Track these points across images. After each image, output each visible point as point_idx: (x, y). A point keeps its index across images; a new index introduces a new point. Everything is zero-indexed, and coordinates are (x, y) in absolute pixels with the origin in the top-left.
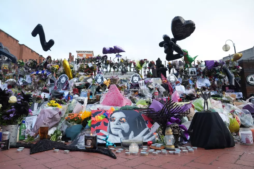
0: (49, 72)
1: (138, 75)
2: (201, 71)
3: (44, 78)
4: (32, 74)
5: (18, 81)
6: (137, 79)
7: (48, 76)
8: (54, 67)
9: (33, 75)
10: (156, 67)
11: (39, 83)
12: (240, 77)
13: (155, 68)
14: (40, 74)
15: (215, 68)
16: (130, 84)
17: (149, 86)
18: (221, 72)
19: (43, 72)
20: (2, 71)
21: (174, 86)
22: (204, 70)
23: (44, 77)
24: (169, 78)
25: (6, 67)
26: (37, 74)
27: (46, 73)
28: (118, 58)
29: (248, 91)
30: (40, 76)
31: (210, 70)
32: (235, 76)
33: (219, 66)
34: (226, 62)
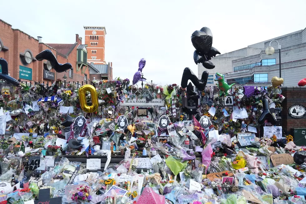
0: (60, 99)
1: (167, 117)
2: (239, 100)
3: (54, 107)
4: (40, 102)
5: (24, 109)
6: (166, 123)
7: (59, 104)
8: (65, 94)
9: (42, 103)
10: (187, 94)
11: (49, 111)
12: (281, 108)
13: (185, 97)
14: (49, 101)
15: (255, 97)
16: (158, 129)
17: (179, 132)
18: (261, 101)
19: (53, 99)
20: (2, 97)
21: (207, 131)
22: (242, 99)
23: (54, 105)
24: (202, 121)
25: (7, 91)
26: (46, 101)
27: (57, 100)
28: (141, 82)
29: (288, 124)
30: (50, 104)
31: (249, 99)
32: (276, 105)
33: (259, 94)
34: (268, 88)
